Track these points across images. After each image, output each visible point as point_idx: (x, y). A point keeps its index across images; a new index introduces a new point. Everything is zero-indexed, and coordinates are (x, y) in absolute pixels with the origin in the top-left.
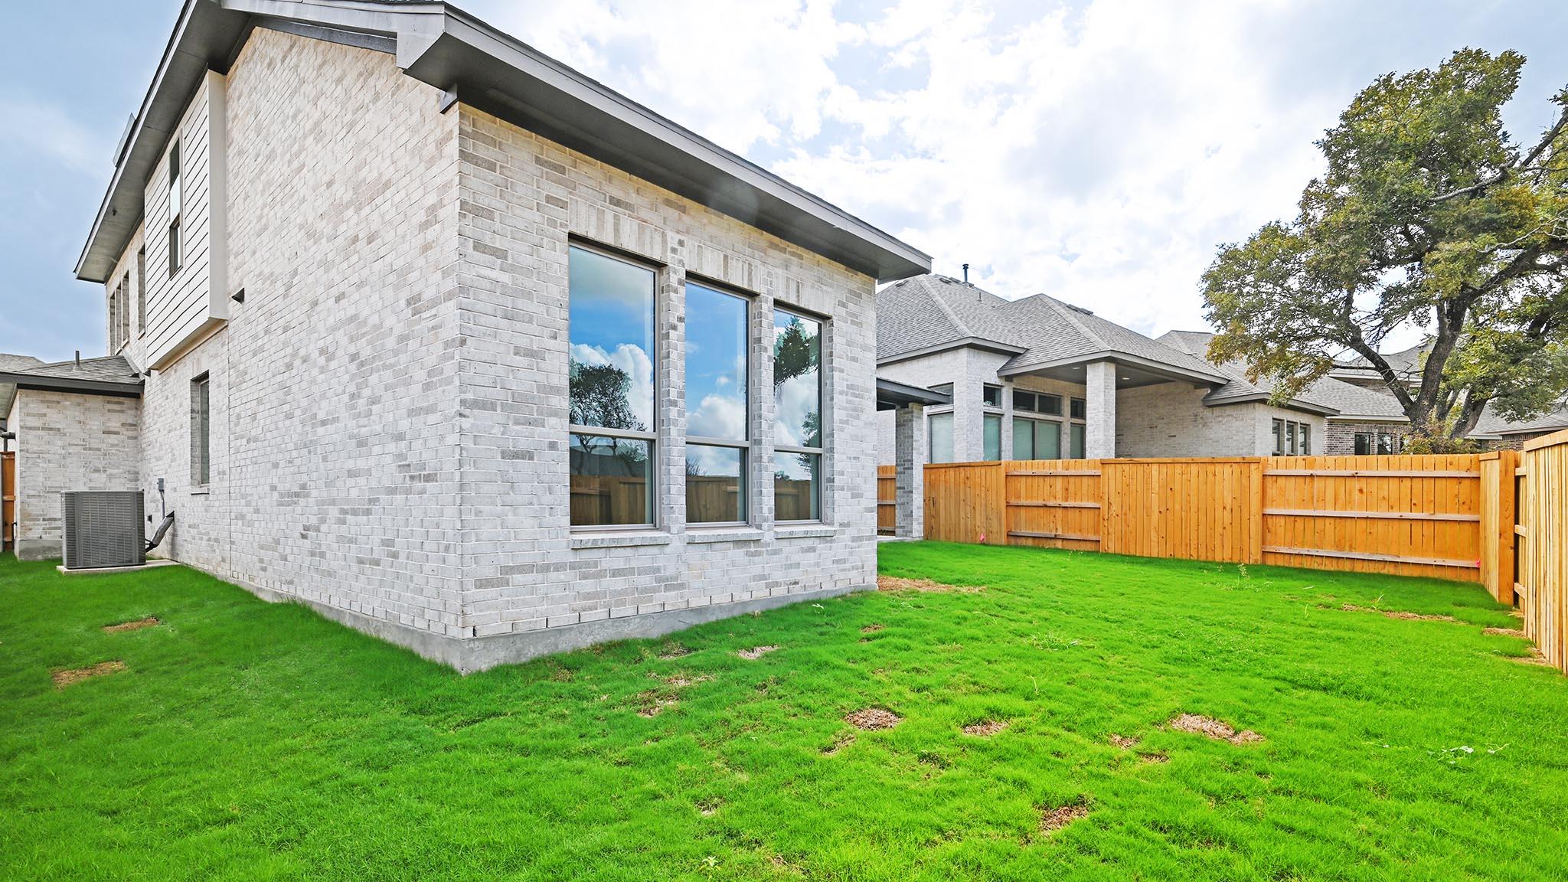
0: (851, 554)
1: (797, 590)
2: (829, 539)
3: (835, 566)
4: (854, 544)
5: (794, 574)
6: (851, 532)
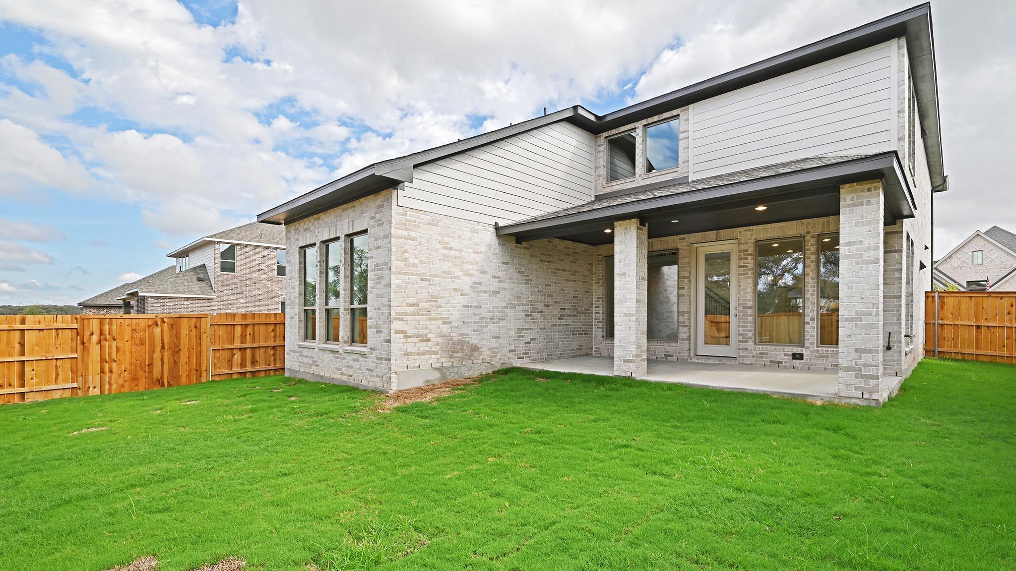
0: (376, 367)
1: (351, 380)
2: (365, 356)
3: (367, 372)
4: (377, 361)
5: (350, 372)
6: (376, 354)
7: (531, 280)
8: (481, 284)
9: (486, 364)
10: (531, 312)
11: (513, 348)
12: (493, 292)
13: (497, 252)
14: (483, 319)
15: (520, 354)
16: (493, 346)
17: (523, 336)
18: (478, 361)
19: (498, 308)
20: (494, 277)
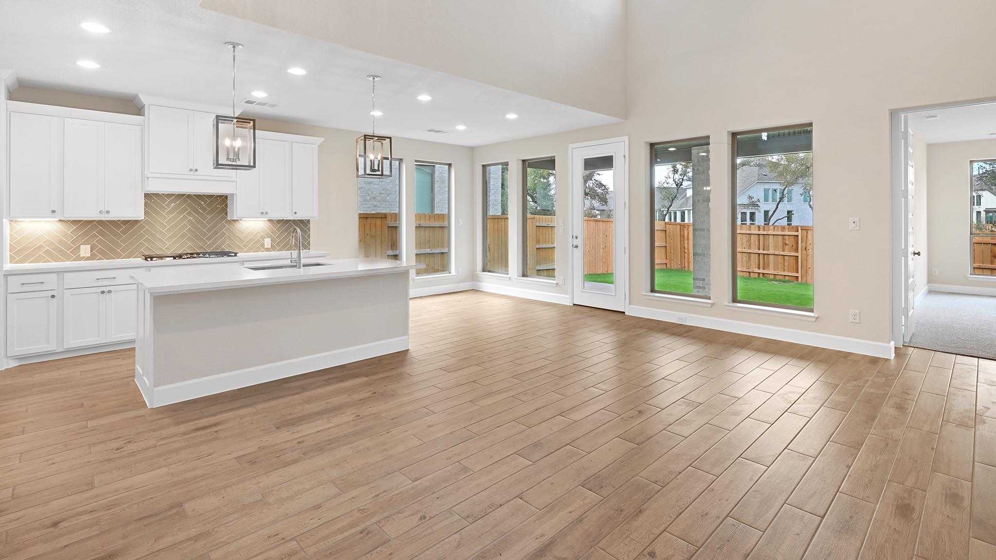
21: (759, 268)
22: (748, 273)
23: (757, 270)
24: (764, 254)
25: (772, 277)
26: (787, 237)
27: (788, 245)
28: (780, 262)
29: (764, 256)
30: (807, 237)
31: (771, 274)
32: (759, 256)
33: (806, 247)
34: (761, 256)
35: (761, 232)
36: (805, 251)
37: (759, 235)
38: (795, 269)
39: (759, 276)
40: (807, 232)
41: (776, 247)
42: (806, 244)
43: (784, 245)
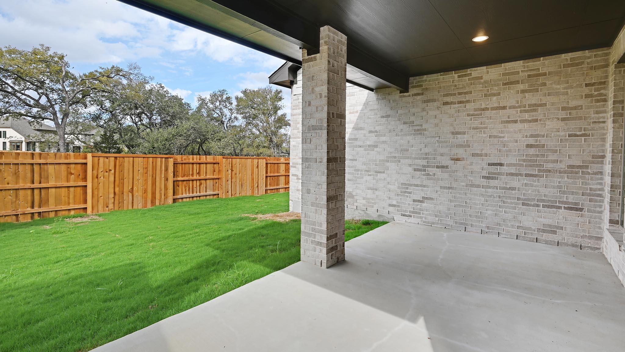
7: (425, 130)
8: (356, 139)
9: (360, 212)
10: (424, 166)
11: (394, 203)
12: (369, 146)
13: (376, 107)
14: (358, 170)
15: (406, 211)
16: (369, 196)
17: (410, 193)
18: (352, 207)
19: (376, 161)
20: (371, 132)
21: (33, 207)
22: (14, 217)
23: (29, 210)
24: (40, 188)
25: (52, 215)
26: (73, 166)
27: (73, 174)
28: (63, 195)
29: (40, 192)
30: (98, 164)
31: (52, 211)
32: (33, 192)
33: (97, 175)
34: (36, 192)
35: (37, 160)
36: (96, 179)
37: (32, 164)
38: (82, 200)
39: (32, 218)
40: (99, 159)
41: (57, 178)
42: (97, 172)
43: (69, 175)
